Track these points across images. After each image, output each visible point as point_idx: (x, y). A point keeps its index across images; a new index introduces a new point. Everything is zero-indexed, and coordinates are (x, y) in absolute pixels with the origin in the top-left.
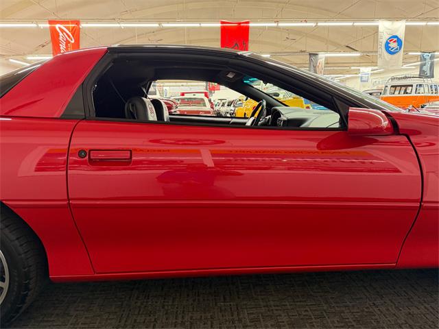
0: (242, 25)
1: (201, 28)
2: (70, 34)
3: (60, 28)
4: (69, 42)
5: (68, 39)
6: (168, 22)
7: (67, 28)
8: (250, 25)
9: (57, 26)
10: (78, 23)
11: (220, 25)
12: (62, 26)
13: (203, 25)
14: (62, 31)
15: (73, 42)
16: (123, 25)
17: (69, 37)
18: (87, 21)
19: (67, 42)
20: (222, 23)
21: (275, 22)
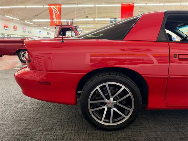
0: (130, 5)
1: (112, 7)
2: (57, 10)
3: (53, 8)
4: (57, 14)
5: (57, 12)
6: (98, 4)
7: (56, 7)
8: (134, 5)
9: (52, 7)
10: (60, 5)
11: (121, 5)
12: (54, 7)
13: (113, 5)
14: (54, 9)
15: (58, 13)
16: (79, 6)
17: (57, 11)
18: (64, 4)
19: (56, 14)
20: (122, 4)
21: (145, 4)
